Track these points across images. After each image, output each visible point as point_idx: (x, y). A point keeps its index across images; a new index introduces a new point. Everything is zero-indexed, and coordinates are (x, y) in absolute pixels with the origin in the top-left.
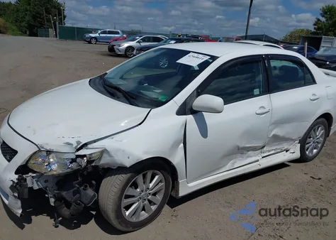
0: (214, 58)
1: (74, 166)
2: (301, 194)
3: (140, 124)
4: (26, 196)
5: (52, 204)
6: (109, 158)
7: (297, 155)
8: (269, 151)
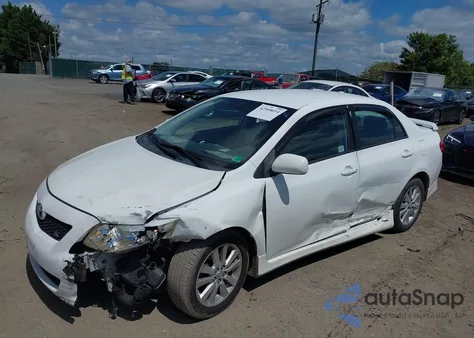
0: (291, 112)
1: (142, 239)
2: (398, 269)
3: (215, 190)
4: (83, 280)
5: (110, 290)
6: (183, 230)
7: (391, 223)
8: (358, 219)
